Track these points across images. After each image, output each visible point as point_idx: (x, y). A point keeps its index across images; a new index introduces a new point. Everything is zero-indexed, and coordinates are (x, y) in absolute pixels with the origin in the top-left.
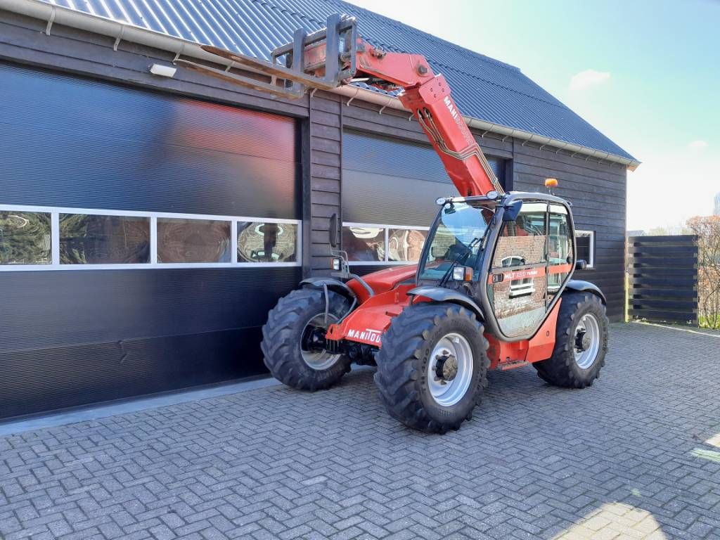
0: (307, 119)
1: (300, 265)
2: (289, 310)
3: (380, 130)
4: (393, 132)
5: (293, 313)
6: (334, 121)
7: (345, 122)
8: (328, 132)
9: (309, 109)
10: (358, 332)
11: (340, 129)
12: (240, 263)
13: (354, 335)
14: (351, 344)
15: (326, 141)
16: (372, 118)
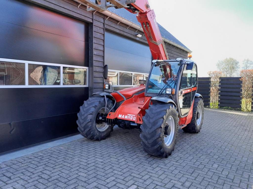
0: (92, 23)
1: (88, 86)
2: (91, 106)
3: (118, 31)
4: (122, 33)
5: (93, 108)
6: (102, 26)
7: (106, 26)
8: (100, 30)
9: (93, 19)
10: (123, 116)
11: (104, 29)
12: (64, 86)
13: (122, 117)
14: (120, 121)
15: (99, 34)
16: (115, 26)
